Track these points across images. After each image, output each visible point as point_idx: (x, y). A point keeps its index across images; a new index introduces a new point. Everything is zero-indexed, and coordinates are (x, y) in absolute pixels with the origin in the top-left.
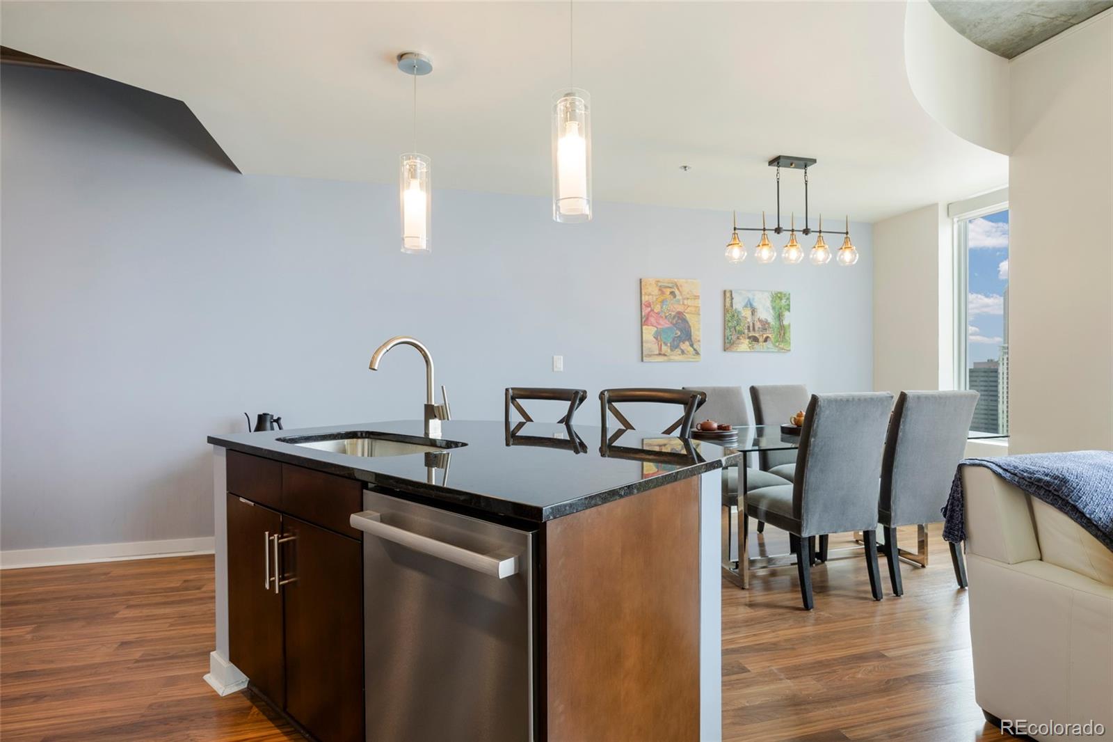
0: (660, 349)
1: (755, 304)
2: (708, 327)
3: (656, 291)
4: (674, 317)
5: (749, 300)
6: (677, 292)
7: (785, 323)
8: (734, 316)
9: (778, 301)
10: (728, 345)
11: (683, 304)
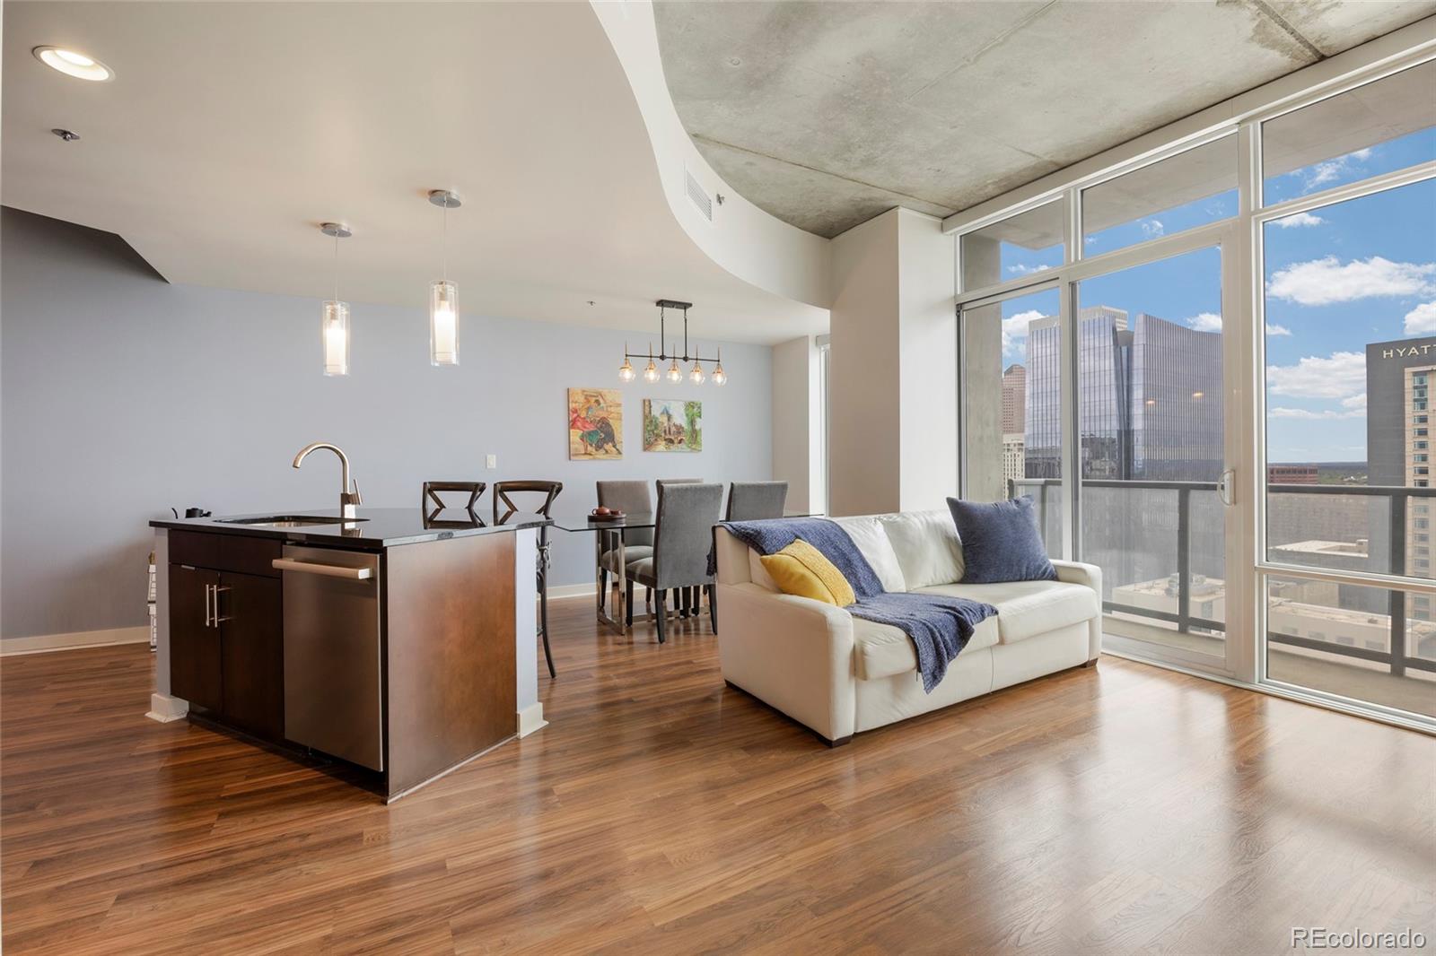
0: (586, 449)
1: (671, 412)
2: (629, 431)
3: (582, 399)
4: (599, 421)
5: (666, 408)
6: (601, 401)
7: (697, 427)
8: (652, 421)
9: (691, 409)
10: (648, 445)
11: (607, 411)
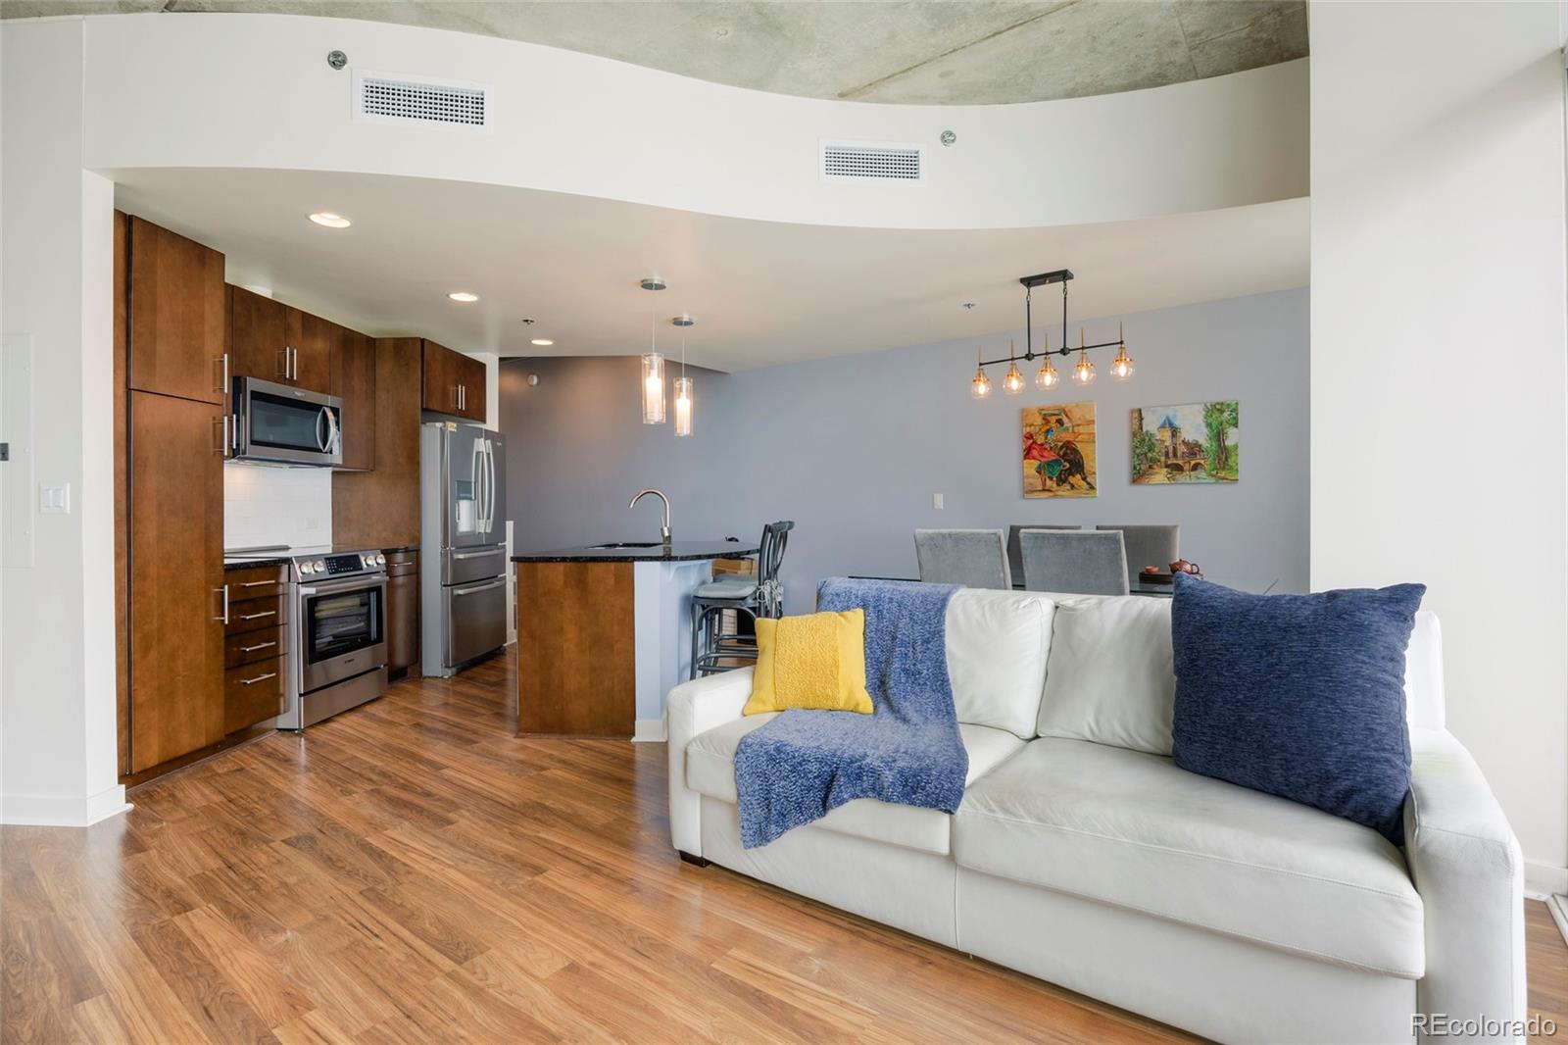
0: (1044, 485)
1: (1177, 423)
2: (1108, 457)
4: (1062, 447)
5: (1168, 419)
6: (1065, 420)
7: (1229, 443)
8: (1144, 440)
9: (1217, 414)
10: (1138, 476)
11: (1073, 432)
